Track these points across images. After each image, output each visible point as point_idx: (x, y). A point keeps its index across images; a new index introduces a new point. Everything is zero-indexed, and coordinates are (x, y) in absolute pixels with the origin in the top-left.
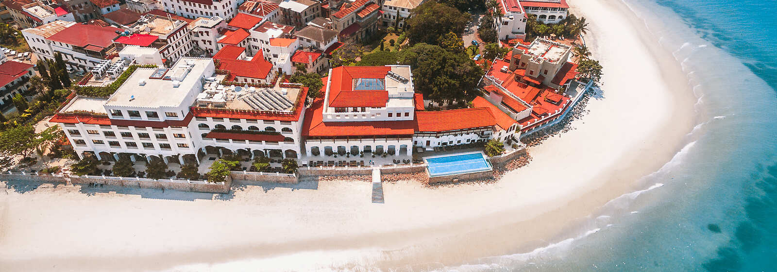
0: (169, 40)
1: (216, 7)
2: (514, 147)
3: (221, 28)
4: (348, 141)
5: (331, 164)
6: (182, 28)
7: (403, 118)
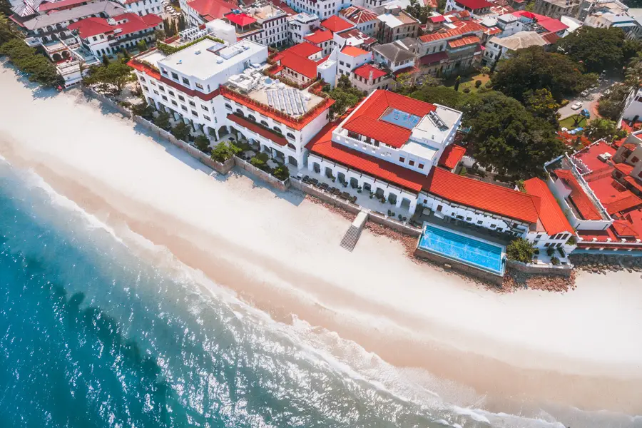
0: (264, 25)
1: (318, 6)
2: (554, 261)
3: (313, 25)
4: (348, 170)
5: (324, 186)
6: (281, 17)
7: (415, 168)
